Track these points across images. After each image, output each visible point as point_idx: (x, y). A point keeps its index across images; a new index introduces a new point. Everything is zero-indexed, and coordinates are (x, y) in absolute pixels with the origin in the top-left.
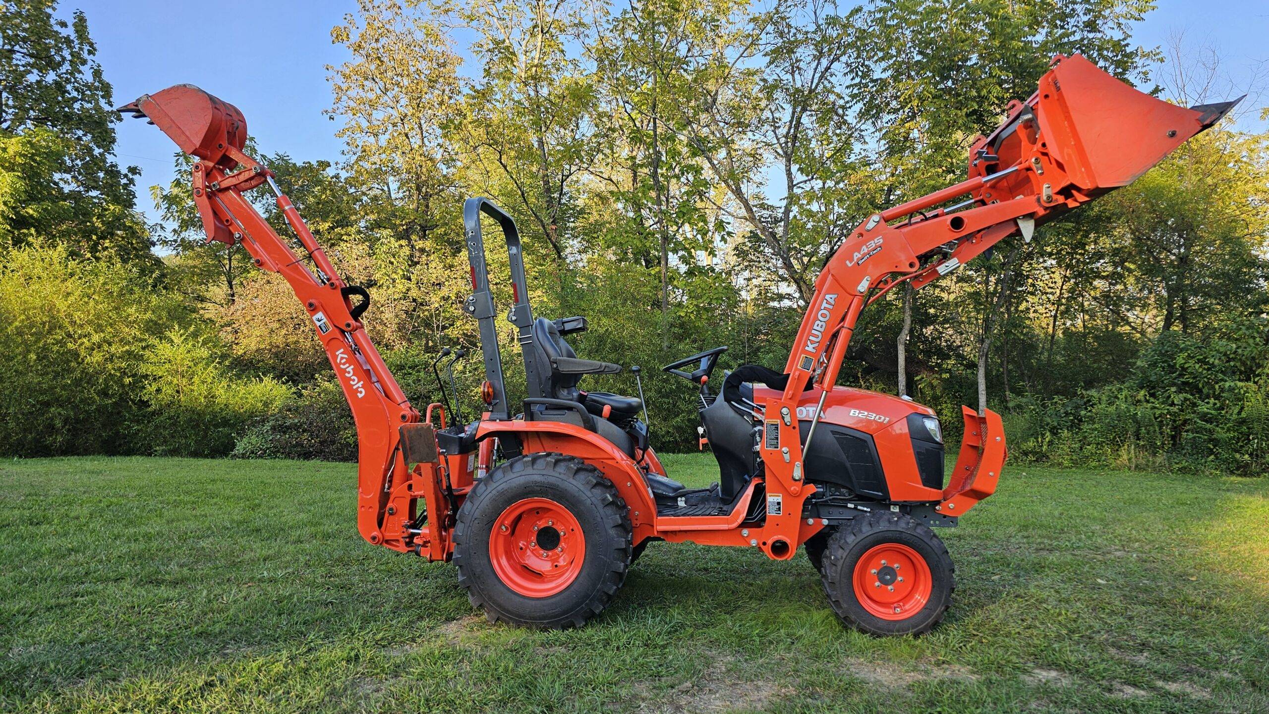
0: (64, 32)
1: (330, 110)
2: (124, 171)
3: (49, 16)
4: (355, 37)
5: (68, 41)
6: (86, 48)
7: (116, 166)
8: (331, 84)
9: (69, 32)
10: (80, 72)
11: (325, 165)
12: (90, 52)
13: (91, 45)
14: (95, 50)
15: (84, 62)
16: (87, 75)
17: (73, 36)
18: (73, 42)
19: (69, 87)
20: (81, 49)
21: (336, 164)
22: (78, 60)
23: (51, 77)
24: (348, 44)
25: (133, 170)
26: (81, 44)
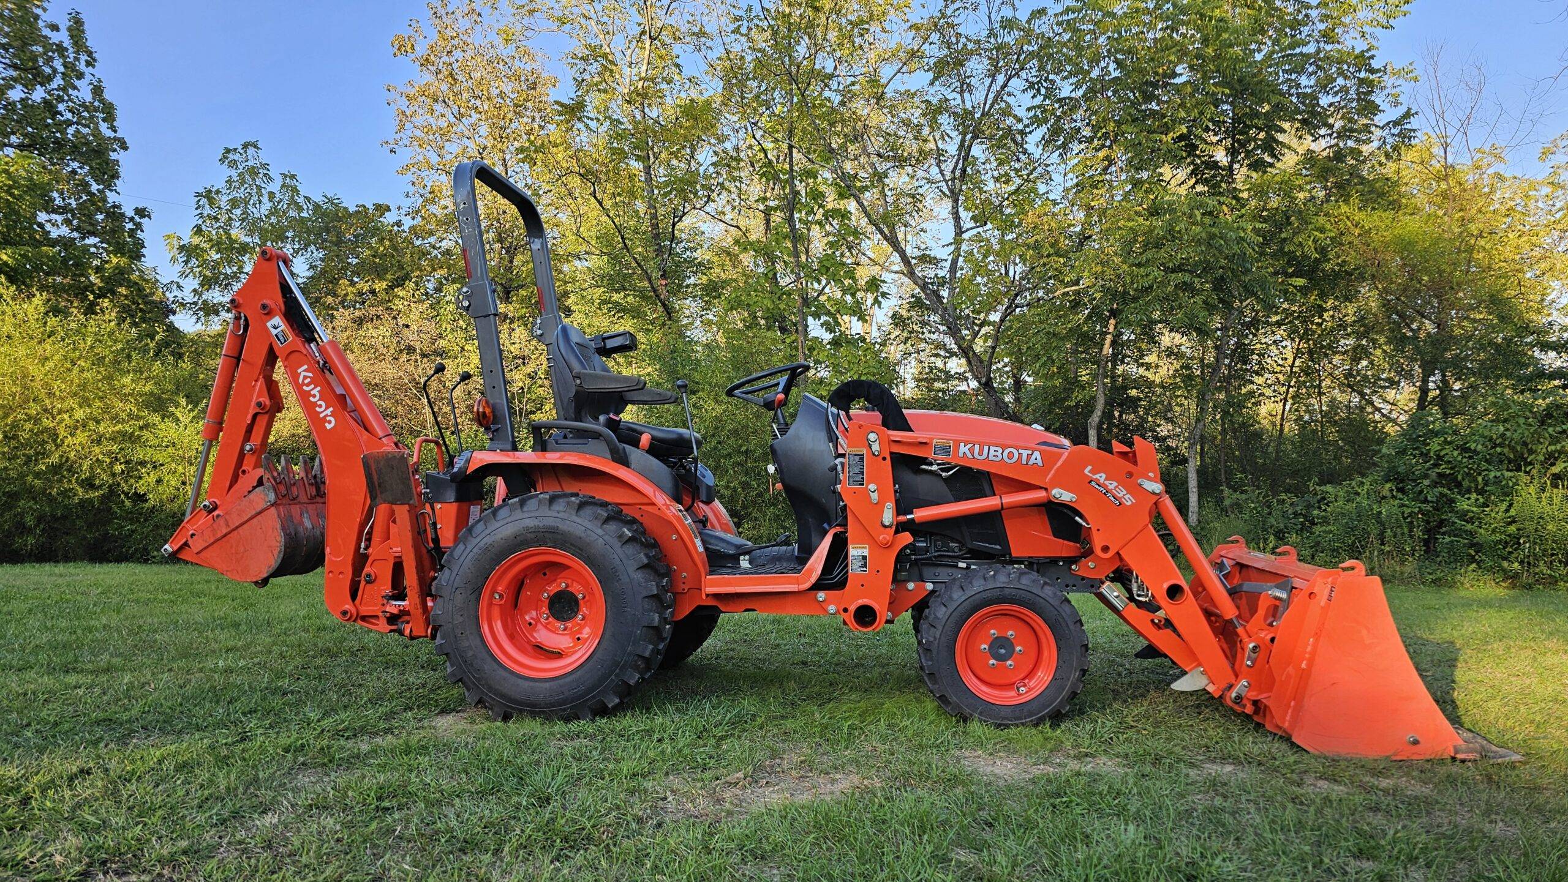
0: (55, 37)
1: (392, 141)
2: (130, 213)
3: (37, 17)
4: (422, 50)
5: (61, 49)
6: (84, 58)
7: (119, 207)
8: (392, 111)
9: (62, 37)
10: (75, 88)
11: (382, 209)
12: (88, 64)
13: (90, 54)
14: (95, 60)
15: (80, 76)
16: (84, 92)
17: (67, 43)
18: (67, 50)
19: (61, 107)
20: (77, 59)
21: (399, 208)
22: (72, 72)
23: (38, 94)
24: (413, 57)
25: (141, 212)
26: (77, 52)
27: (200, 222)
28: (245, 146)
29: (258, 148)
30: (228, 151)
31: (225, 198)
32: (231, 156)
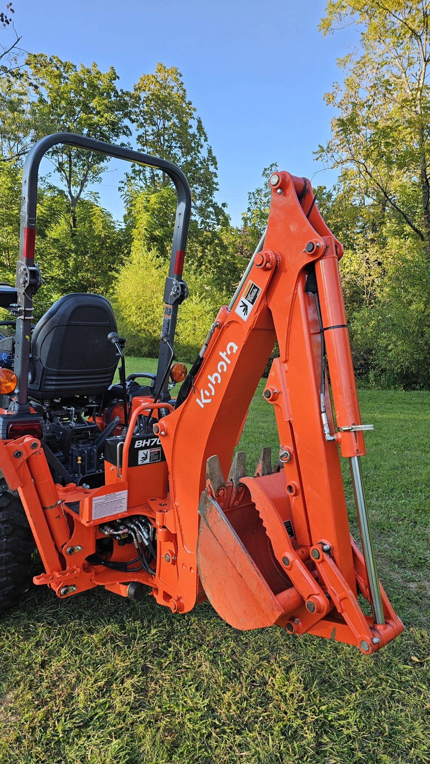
0: (192, 131)
2: (220, 206)
5: (194, 136)
6: (203, 139)
7: (216, 204)
12: (206, 140)
13: (205, 135)
14: (208, 138)
15: (202, 147)
16: (204, 154)
17: (196, 132)
18: (196, 135)
19: (197, 162)
20: (200, 139)
23: (189, 158)
24: (335, 103)
25: (224, 205)
26: (200, 136)
27: (250, 206)
28: (272, 166)
29: (277, 166)
30: (265, 170)
31: (264, 193)
32: (267, 172)
